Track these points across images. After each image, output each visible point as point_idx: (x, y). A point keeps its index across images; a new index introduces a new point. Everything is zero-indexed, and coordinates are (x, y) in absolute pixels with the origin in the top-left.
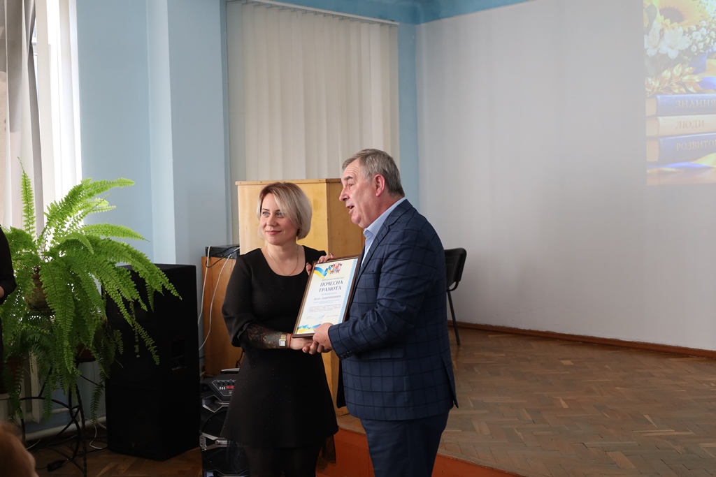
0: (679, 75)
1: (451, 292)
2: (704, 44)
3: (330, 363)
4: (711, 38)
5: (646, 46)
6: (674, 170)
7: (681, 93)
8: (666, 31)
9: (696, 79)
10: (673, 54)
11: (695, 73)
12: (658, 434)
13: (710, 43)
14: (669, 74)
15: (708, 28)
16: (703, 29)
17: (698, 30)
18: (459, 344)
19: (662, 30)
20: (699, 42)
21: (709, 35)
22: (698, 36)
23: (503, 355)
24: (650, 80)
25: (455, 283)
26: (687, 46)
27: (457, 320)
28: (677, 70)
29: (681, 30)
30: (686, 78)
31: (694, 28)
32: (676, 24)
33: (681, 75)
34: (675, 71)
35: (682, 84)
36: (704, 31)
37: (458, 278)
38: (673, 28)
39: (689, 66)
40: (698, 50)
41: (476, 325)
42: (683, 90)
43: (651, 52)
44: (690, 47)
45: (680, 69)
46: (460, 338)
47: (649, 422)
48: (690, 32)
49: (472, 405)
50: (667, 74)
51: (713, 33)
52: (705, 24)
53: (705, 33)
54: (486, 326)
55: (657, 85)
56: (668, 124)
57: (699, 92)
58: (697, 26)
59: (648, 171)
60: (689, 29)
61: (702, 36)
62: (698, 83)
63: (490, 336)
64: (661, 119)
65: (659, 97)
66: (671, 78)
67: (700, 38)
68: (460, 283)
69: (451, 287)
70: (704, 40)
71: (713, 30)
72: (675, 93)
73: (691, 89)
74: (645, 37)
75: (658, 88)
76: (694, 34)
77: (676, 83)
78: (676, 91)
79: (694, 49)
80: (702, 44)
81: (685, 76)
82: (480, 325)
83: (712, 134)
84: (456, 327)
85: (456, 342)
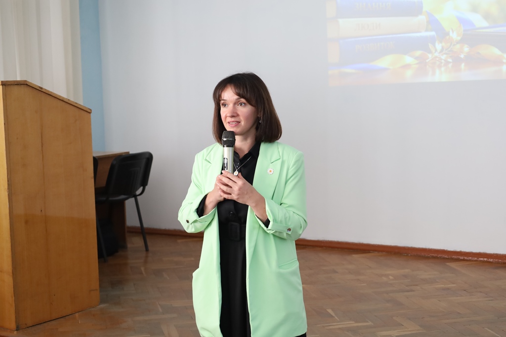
1: (138, 197)
3: (11, 274)
6: (353, 71)
12: (344, 326)
18: (147, 250)
23: (193, 259)
25: (141, 188)
27: (145, 226)
37: (144, 182)
41: (165, 230)
46: (149, 244)
47: (332, 316)
49: (160, 310)
54: (175, 231)
56: (348, 25)
59: (330, 72)
63: (179, 241)
64: (340, 21)
68: (147, 187)
69: (138, 192)
82: (169, 230)
83: (388, 36)
84: (145, 233)
85: (144, 249)
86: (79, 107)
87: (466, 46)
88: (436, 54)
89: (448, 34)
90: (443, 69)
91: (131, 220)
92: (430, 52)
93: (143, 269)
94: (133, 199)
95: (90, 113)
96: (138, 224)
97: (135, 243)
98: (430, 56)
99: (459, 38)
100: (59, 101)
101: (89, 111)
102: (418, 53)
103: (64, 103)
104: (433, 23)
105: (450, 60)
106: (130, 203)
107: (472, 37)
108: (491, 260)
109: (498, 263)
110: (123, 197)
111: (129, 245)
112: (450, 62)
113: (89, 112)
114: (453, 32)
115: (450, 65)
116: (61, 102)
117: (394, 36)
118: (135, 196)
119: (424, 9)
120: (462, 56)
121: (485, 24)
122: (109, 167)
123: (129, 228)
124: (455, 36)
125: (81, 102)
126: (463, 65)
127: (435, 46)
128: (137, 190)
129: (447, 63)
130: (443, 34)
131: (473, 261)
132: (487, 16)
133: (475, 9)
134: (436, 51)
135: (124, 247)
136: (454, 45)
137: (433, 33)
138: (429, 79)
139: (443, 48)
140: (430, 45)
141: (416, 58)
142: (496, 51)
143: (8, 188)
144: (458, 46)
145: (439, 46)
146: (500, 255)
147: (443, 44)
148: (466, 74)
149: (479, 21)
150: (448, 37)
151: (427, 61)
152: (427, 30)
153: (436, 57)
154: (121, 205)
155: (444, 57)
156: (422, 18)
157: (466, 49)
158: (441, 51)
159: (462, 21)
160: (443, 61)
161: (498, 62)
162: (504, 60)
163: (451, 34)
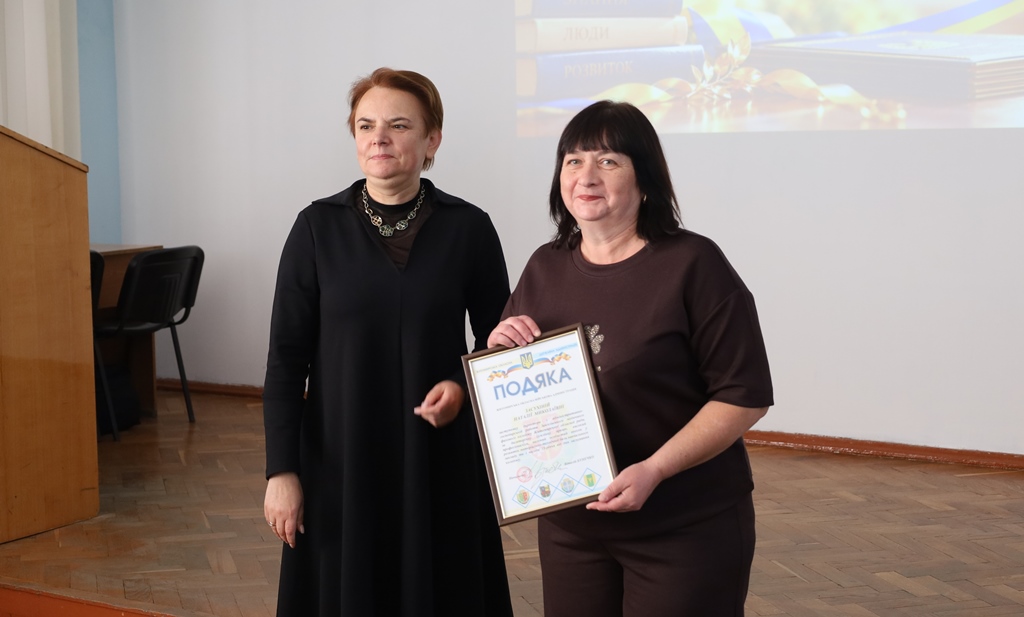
1: (177, 327)
6: (561, 111)
18: (192, 420)
25: (183, 310)
27: (190, 377)
37: (188, 300)
41: (227, 387)
46: (195, 409)
54: (244, 388)
56: (552, 30)
59: (519, 112)
63: (250, 406)
64: (539, 22)
68: (192, 309)
69: (178, 317)
82: (233, 387)
83: (621, 51)
84: (188, 390)
85: (187, 419)
86: (66, 160)
87: (755, 71)
88: (704, 85)
89: (725, 49)
90: (715, 111)
91: (165, 367)
92: (694, 81)
93: (181, 453)
94: (168, 329)
95: (86, 172)
96: (177, 376)
97: (171, 408)
98: (693, 87)
99: (744, 57)
100: (28, 149)
101: (84, 168)
102: (673, 82)
103: (37, 152)
104: (700, 30)
105: (727, 96)
106: (162, 337)
107: (766, 56)
108: (791, 445)
109: (803, 450)
110: (149, 325)
111: (160, 412)
112: (727, 100)
113: (83, 170)
114: (733, 47)
115: (728, 104)
116: (32, 150)
117: (633, 50)
118: (172, 325)
119: (685, 5)
120: (748, 89)
121: (789, 33)
122: (124, 272)
123: (161, 381)
124: (736, 54)
125: (78, 156)
126: (749, 105)
127: (701, 70)
128: (175, 313)
129: (723, 100)
130: (716, 50)
131: (759, 446)
132: (792, 20)
133: (772, 8)
134: (704, 78)
135: (151, 415)
136: (735, 69)
137: (699, 48)
138: (691, 128)
139: (715, 73)
140: (694, 69)
141: (670, 91)
142: (807, 82)
144: (742, 71)
145: (708, 71)
146: (806, 436)
147: (717, 67)
148: (754, 121)
149: (778, 29)
150: (724, 55)
151: (688, 96)
152: (688, 42)
153: (704, 90)
154: (146, 341)
155: (717, 90)
156: (681, 21)
157: (756, 77)
158: (713, 79)
159: (750, 27)
160: (715, 97)
161: (810, 100)
162: (821, 99)
163: (730, 50)
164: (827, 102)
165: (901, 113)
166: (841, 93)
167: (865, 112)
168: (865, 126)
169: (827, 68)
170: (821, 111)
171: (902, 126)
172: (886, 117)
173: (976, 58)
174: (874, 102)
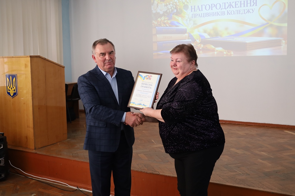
0: (163, 20)
2: (172, 10)
4: (174, 8)
5: (152, 9)
6: (162, 53)
7: (164, 26)
8: (159, 4)
9: (169, 22)
10: (161, 13)
11: (169, 20)
12: (156, 146)
13: (173, 9)
14: (160, 19)
15: (172, 4)
16: (171, 4)
17: (169, 5)
19: (157, 4)
20: (170, 9)
21: (173, 6)
22: (169, 7)
24: (154, 21)
26: (166, 10)
28: (163, 18)
29: (164, 4)
30: (166, 21)
31: (168, 4)
32: (162, 2)
33: (164, 20)
34: (162, 19)
35: (165, 23)
36: (171, 5)
38: (161, 4)
39: (167, 17)
40: (169, 11)
42: (165, 25)
43: (154, 12)
44: (167, 10)
45: (164, 18)
47: (153, 142)
48: (167, 5)
50: (159, 19)
51: (174, 6)
52: (172, 3)
53: (172, 6)
55: (156, 23)
56: (160, 37)
57: (170, 26)
58: (169, 3)
59: (154, 54)
60: (166, 4)
61: (171, 7)
62: (170, 23)
64: (157, 35)
65: (157, 27)
66: (161, 21)
67: (170, 8)
70: (171, 8)
71: (174, 5)
72: (162, 26)
73: (167, 25)
74: (152, 6)
75: (157, 24)
76: (168, 6)
77: (163, 23)
78: (163, 26)
79: (168, 11)
80: (171, 10)
81: (165, 20)
83: (174, 41)
86: (60, 65)
87: (202, 45)
89: (196, 40)
91: (81, 107)
93: (84, 125)
96: (84, 109)
97: (82, 116)
99: (200, 42)
104: (190, 37)
107: (204, 42)
110: (78, 99)
111: (80, 117)
116: (53, 63)
117: (177, 41)
119: (187, 32)
120: (201, 48)
121: (209, 37)
122: (72, 88)
123: (80, 110)
124: (198, 41)
126: (201, 51)
130: (194, 41)
132: (209, 34)
133: (205, 32)
135: (78, 117)
137: (190, 40)
142: (213, 47)
143: (32, 96)
144: (199, 45)
147: (194, 44)
148: (202, 55)
149: (207, 36)
150: (196, 42)
152: (188, 39)
154: (77, 102)
156: (187, 35)
157: (202, 46)
159: (201, 36)
161: (213, 50)
162: (216, 50)
163: (197, 40)
164: (217, 51)
165: (232, 53)
166: (220, 49)
167: (225, 53)
168: (225, 56)
169: (217, 44)
170: (216, 53)
171: (232, 56)
172: (229, 54)
173: (247, 42)
174: (227, 51)
